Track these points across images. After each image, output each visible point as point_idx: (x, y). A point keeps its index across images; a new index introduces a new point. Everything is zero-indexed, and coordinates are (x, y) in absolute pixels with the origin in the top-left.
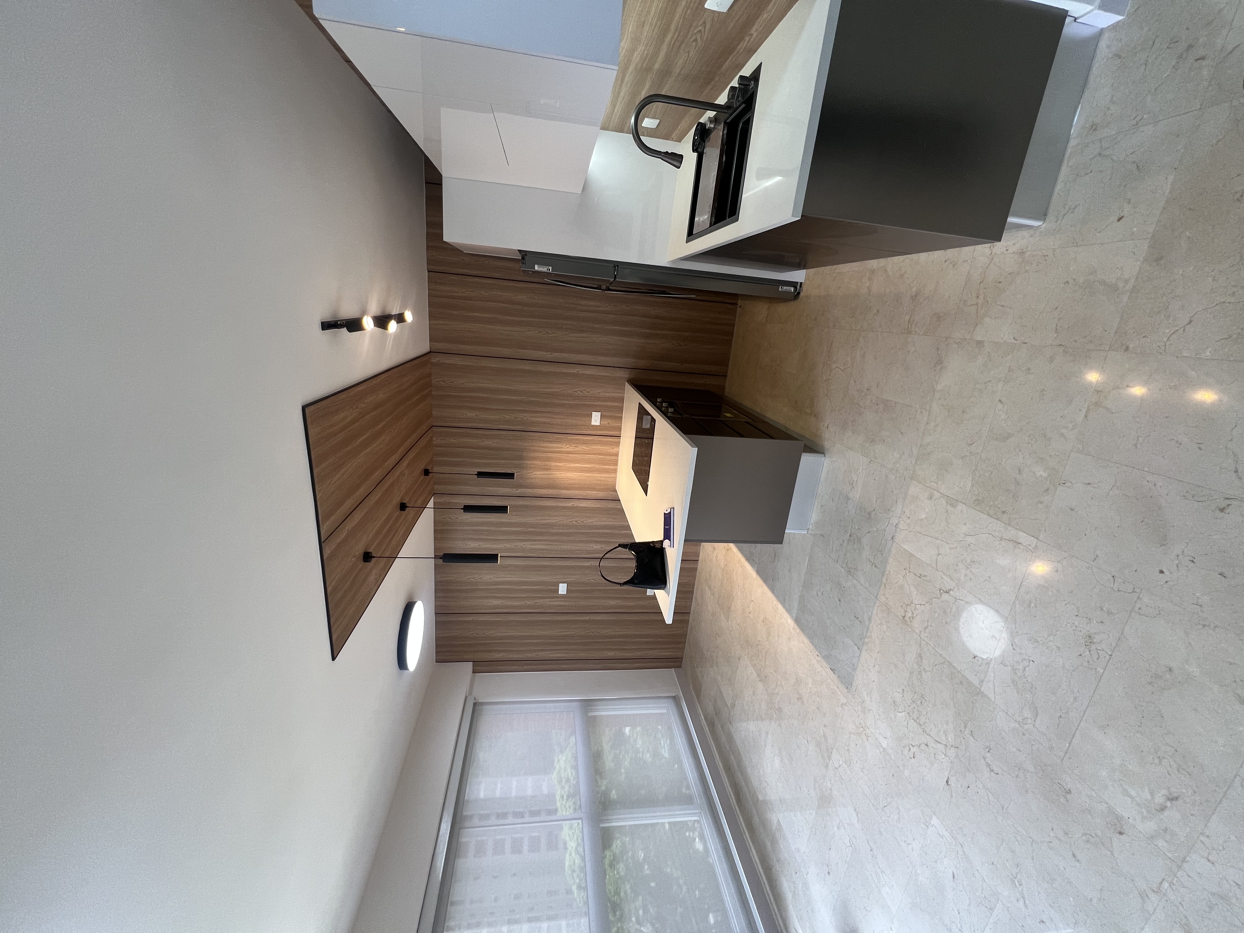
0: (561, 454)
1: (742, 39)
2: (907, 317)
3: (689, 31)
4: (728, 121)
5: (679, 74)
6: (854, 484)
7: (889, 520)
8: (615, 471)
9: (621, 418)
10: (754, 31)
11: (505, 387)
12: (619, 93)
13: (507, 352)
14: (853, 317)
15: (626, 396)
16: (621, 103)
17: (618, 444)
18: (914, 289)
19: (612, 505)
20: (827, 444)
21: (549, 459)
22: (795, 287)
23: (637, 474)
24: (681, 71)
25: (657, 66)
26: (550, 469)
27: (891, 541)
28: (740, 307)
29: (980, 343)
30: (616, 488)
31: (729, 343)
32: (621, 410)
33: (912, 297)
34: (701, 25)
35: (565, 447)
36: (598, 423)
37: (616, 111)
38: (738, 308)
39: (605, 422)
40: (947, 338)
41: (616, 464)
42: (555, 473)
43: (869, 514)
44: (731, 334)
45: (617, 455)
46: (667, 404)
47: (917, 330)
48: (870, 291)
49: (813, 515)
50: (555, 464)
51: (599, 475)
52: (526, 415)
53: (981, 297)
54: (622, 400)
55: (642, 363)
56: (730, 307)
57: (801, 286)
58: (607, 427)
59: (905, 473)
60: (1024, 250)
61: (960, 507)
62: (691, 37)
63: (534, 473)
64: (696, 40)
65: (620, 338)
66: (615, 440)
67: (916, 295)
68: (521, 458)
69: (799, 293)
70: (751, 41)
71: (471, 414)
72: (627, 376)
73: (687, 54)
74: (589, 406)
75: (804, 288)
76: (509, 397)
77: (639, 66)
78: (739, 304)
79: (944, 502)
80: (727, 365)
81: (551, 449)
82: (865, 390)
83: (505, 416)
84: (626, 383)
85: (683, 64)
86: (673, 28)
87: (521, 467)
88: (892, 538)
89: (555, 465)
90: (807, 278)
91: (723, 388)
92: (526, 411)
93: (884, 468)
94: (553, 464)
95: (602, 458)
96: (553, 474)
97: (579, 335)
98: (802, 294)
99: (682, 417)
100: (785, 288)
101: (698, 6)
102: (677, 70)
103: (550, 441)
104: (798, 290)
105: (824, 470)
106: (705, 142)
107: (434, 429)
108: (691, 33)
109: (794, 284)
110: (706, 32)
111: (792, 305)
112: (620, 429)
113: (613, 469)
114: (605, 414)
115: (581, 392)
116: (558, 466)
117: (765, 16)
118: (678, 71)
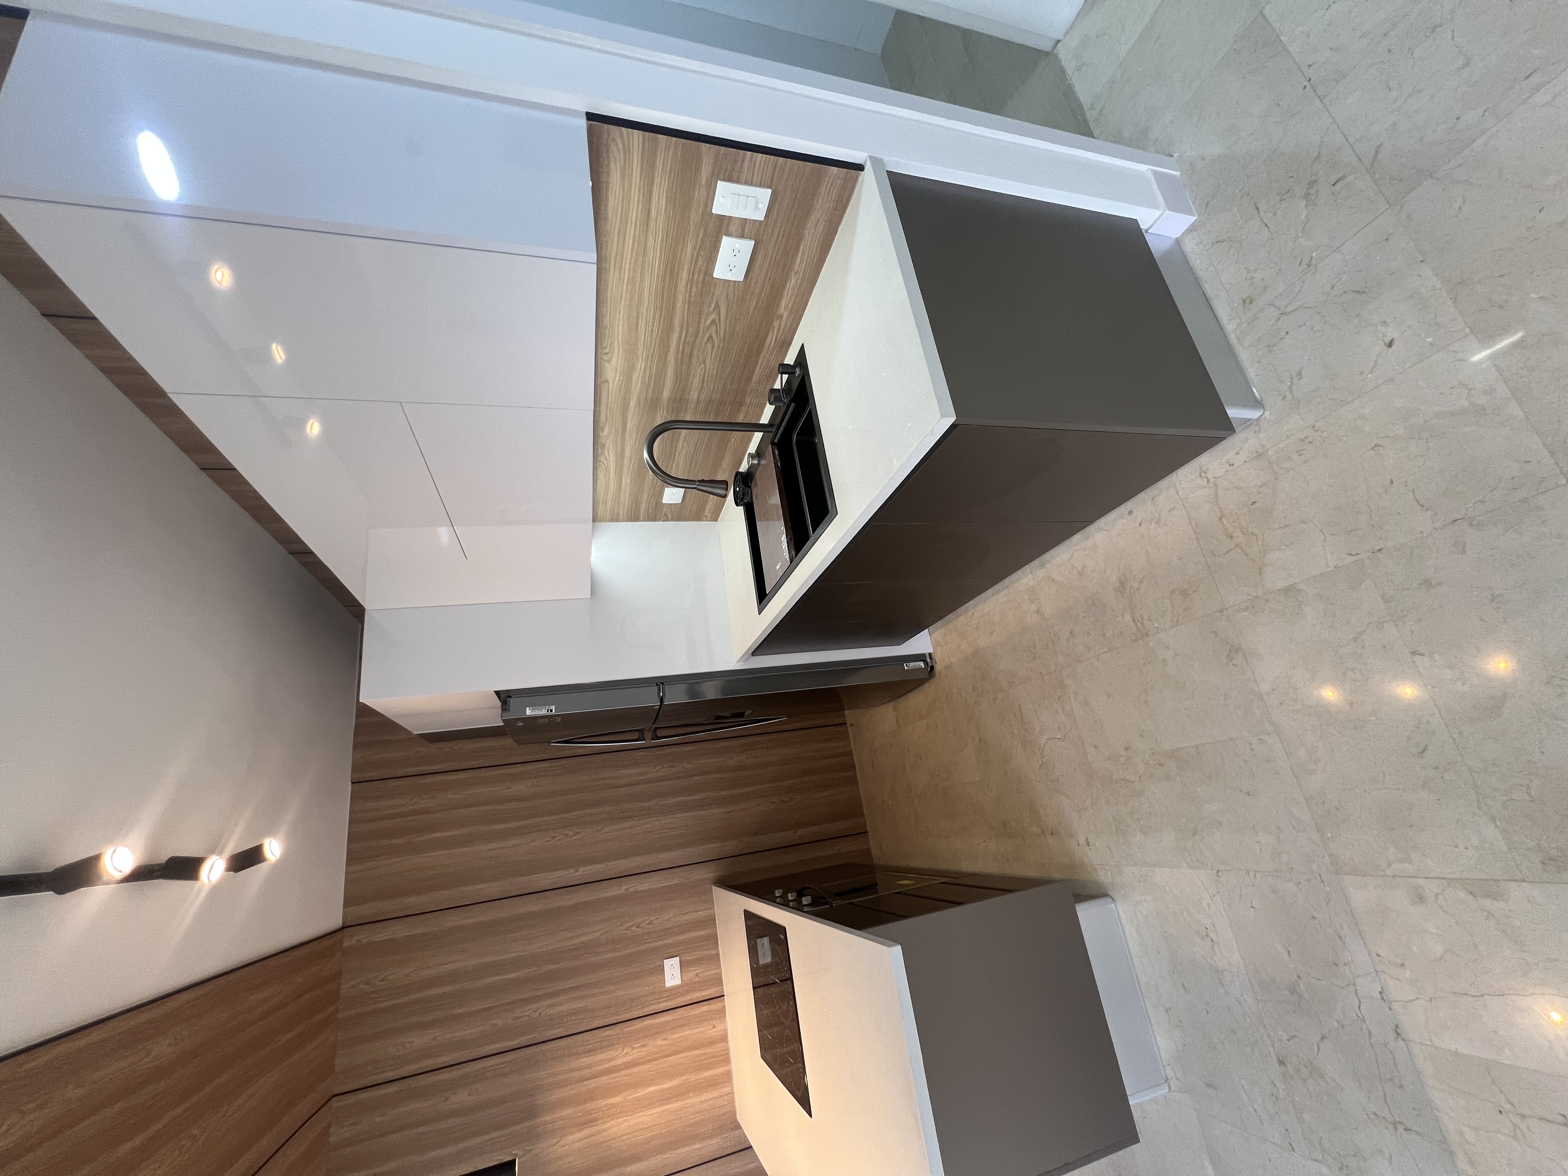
0: (616, 1075)
1: (769, 327)
2: (1128, 617)
3: (699, 323)
4: (776, 441)
5: (698, 401)
6: (1212, 935)
7: (1351, 988)
8: (727, 1077)
9: (718, 955)
10: (784, 307)
11: (494, 958)
12: (623, 451)
13: (493, 889)
14: (1034, 658)
15: (717, 911)
16: (628, 469)
17: (722, 1013)
18: (1114, 579)
19: (736, 1165)
20: (1104, 876)
21: (591, 1096)
22: (925, 661)
23: (776, 1067)
24: (699, 395)
25: (666, 394)
26: (595, 1120)
27: (1401, 1043)
28: (851, 725)
29: (1289, 591)
30: (738, 1118)
31: (853, 781)
32: (713, 939)
33: (1117, 590)
34: (714, 310)
35: (621, 1055)
36: (677, 981)
37: (623, 485)
38: (849, 728)
39: (690, 975)
40: (1221, 611)
41: (725, 1058)
42: (608, 1125)
43: (1293, 990)
44: (852, 767)
45: (724, 1038)
46: (795, 894)
47: (1156, 625)
48: (1042, 615)
49: (1160, 1039)
50: (604, 1103)
51: (697, 1099)
52: (534, 1006)
53: (1237, 533)
54: (711, 921)
55: (730, 846)
56: (838, 729)
57: (931, 658)
58: (694, 983)
59: (1315, 868)
60: (1261, 451)
61: (1516, 892)
62: (704, 336)
63: (562, 1142)
64: (710, 337)
65: (689, 814)
66: (714, 1006)
67: (1122, 583)
68: (532, 1112)
69: (932, 668)
70: (782, 326)
71: (418, 1040)
72: (711, 875)
73: (703, 366)
74: (654, 950)
75: (937, 658)
76: (501, 978)
77: (643, 397)
78: (849, 722)
79: (1462, 894)
80: (863, 815)
81: (594, 1069)
82: (1122, 752)
83: (494, 1022)
84: (713, 887)
85: (701, 384)
86: (677, 323)
87: (533, 1136)
88: (1398, 1034)
89: (606, 1105)
90: (935, 644)
91: (868, 852)
92: (537, 999)
93: (1259, 875)
94: (603, 1103)
95: (700, 1055)
96: (605, 1130)
97: (618, 827)
98: (937, 667)
99: (831, 906)
100: (912, 665)
101: (704, 279)
102: (694, 395)
103: (589, 1051)
104: (930, 665)
105: (1127, 928)
106: (750, 487)
107: (336, 1103)
108: (702, 325)
109: (920, 657)
110: (722, 319)
111: (929, 688)
112: (718, 981)
113: (722, 1075)
114: (688, 957)
115: (638, 927)
116: (613, 1106)
117: (793, 281)
118: (696, 397)
